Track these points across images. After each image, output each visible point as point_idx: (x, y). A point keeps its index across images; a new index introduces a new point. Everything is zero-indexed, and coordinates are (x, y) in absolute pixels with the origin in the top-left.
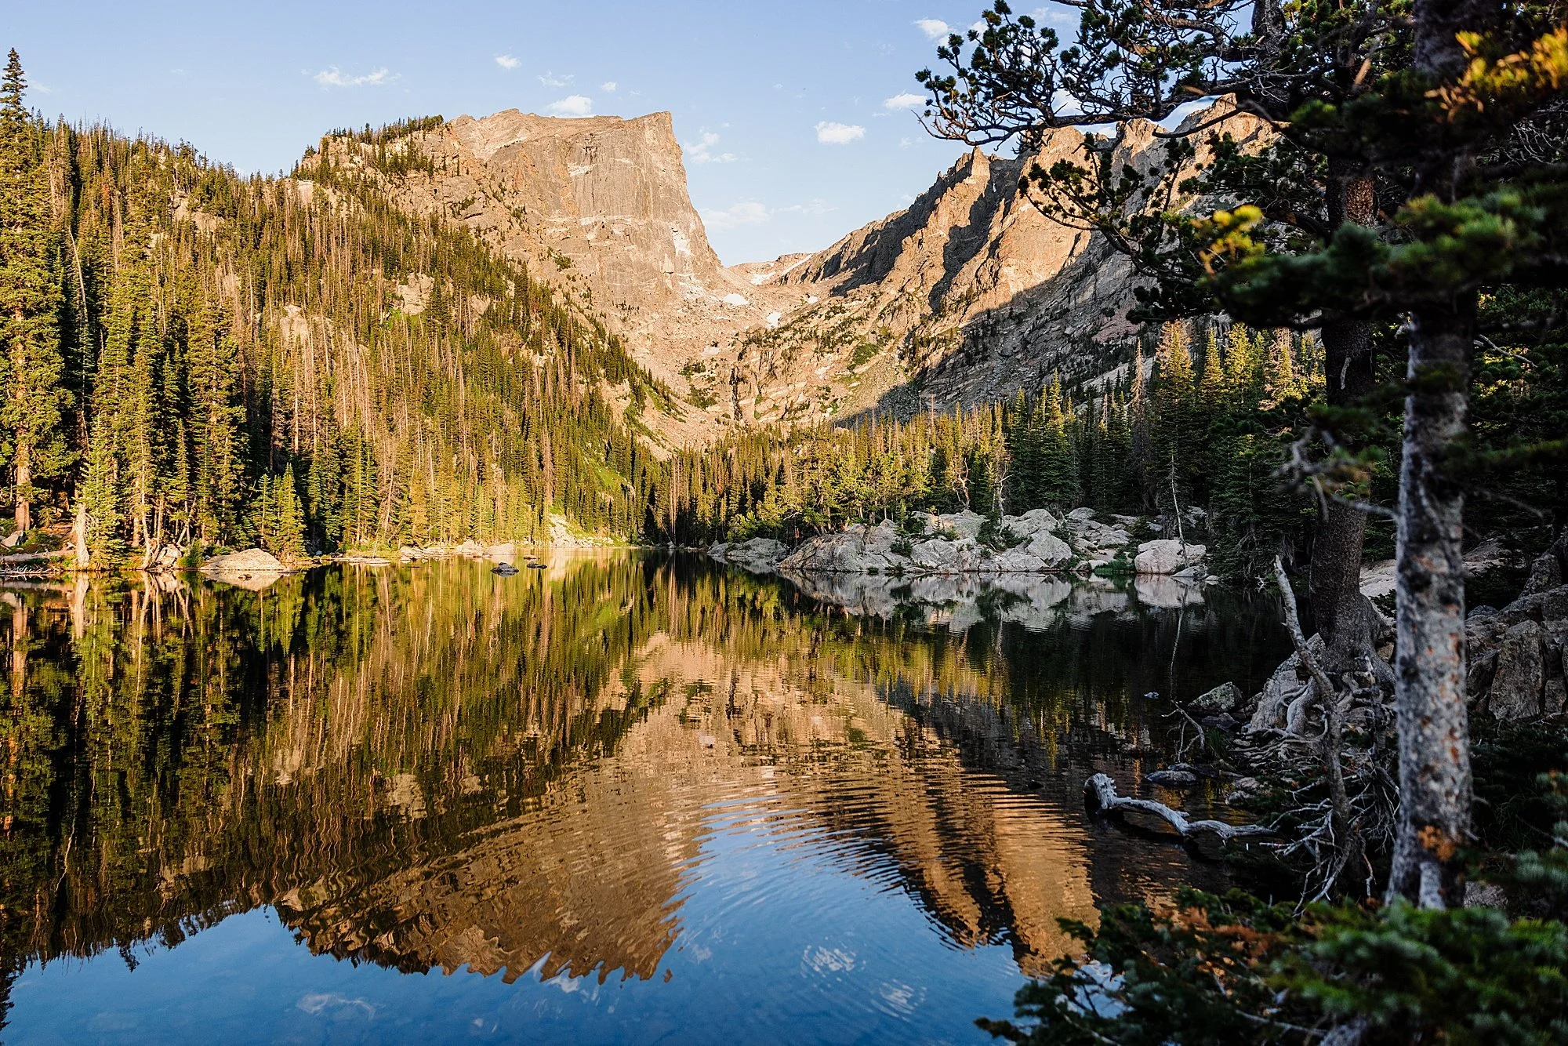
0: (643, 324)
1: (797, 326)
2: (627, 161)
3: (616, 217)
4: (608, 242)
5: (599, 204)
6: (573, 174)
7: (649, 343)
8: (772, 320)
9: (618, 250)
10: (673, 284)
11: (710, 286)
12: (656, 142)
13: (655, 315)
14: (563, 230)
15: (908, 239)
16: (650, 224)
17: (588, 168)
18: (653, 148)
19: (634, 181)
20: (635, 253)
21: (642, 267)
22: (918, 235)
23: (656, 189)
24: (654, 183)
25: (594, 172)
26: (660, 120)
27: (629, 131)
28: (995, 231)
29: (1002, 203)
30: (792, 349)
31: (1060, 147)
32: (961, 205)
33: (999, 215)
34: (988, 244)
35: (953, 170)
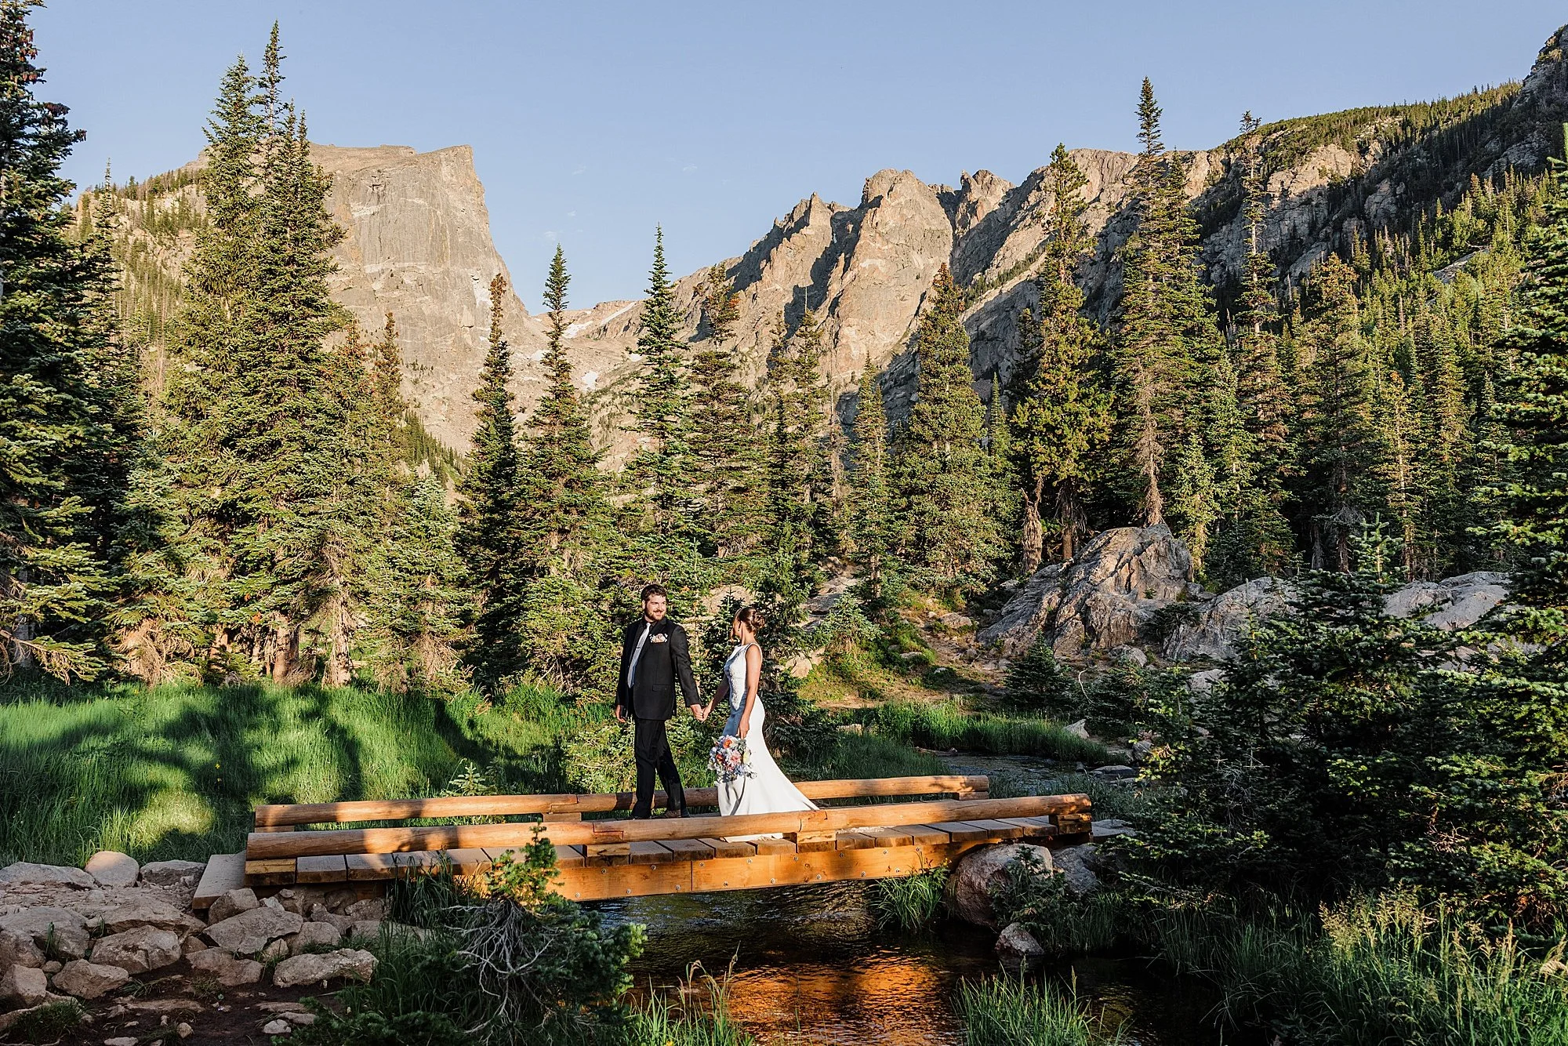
0: (438, 386)
1: (616, 389)
2: (421, 202)
3: (406, 264)
4: (397, 293)
5: (386, 250)
6: (356, 215)
7: (445, 408)
8: (588, 381)
9: (409, 301)
10: (473, 340)
11: (516, 342)
12: (454, 180)
13: (453, 377)
14: (345, 279)
15: (741, 293)
16: (447, 273)
17: (374, 209)
18: (450, 186)
19: (429, 224)
20: (428, 305)
21: (438, 320)
22: (752, 288)
23: (454, 231)
24: (451, 225)
25: (382, 213)
26: (457, 154)
27: (423, 168)
28: (834, 289)
29: (842, 258)
30: (611, 415)
31: (902, 200)
32: (799, 257)
33: (837, 271)
34: (828, 302)
35: (791, 217)
